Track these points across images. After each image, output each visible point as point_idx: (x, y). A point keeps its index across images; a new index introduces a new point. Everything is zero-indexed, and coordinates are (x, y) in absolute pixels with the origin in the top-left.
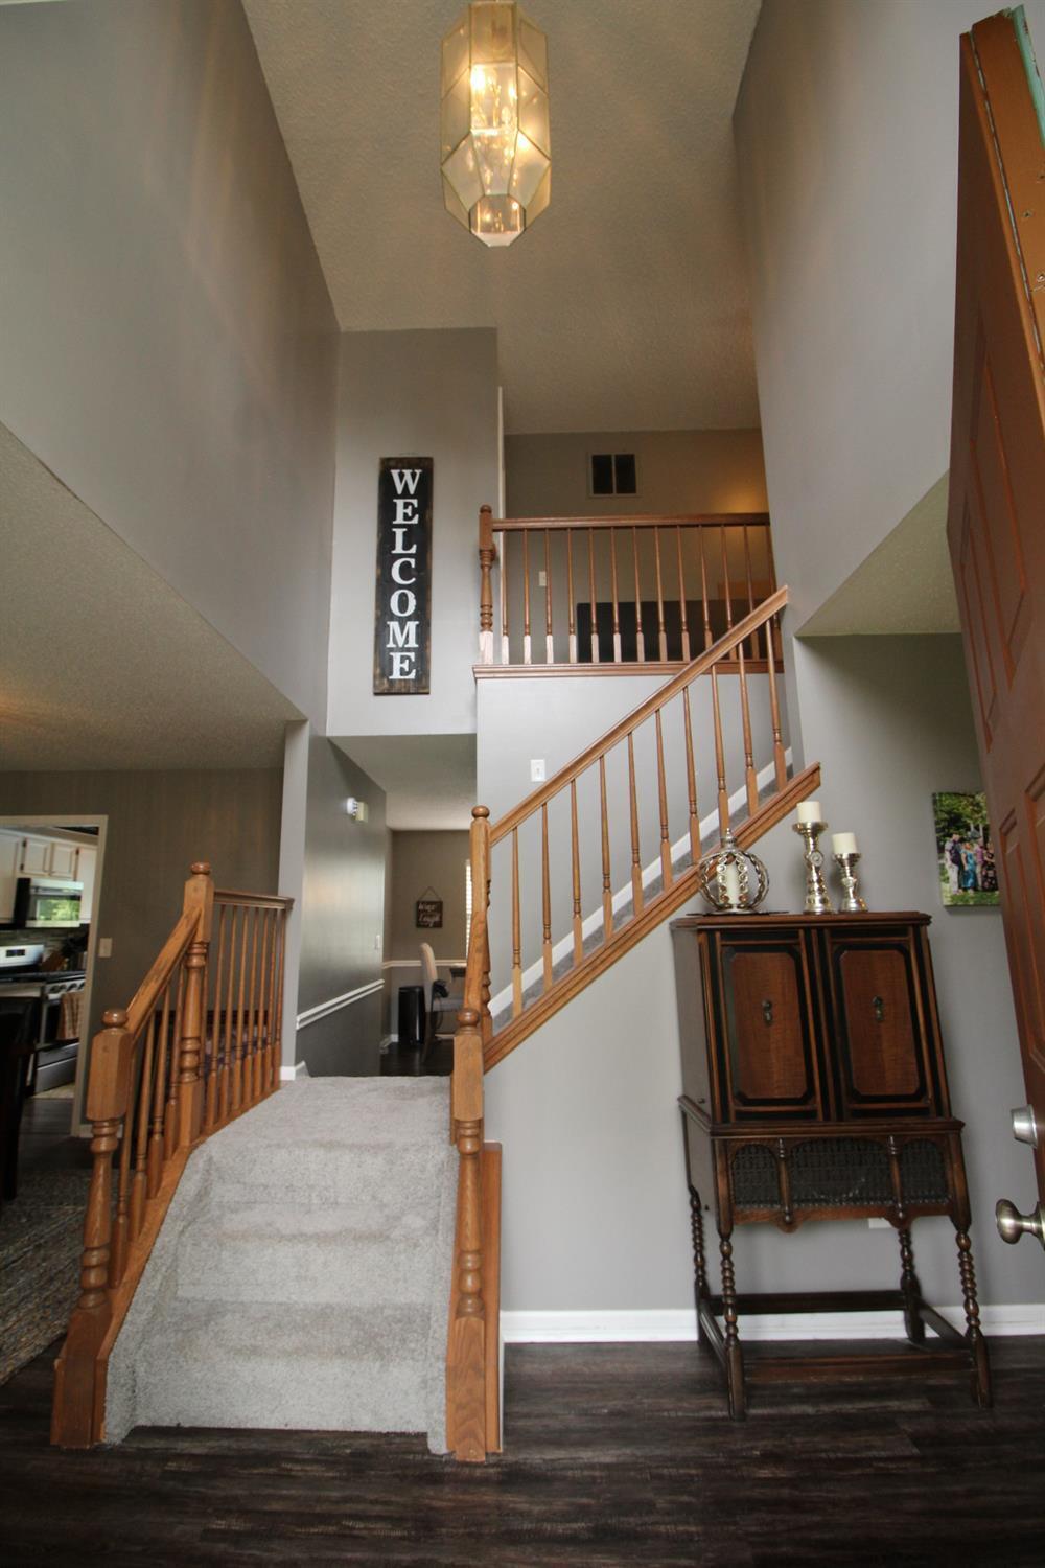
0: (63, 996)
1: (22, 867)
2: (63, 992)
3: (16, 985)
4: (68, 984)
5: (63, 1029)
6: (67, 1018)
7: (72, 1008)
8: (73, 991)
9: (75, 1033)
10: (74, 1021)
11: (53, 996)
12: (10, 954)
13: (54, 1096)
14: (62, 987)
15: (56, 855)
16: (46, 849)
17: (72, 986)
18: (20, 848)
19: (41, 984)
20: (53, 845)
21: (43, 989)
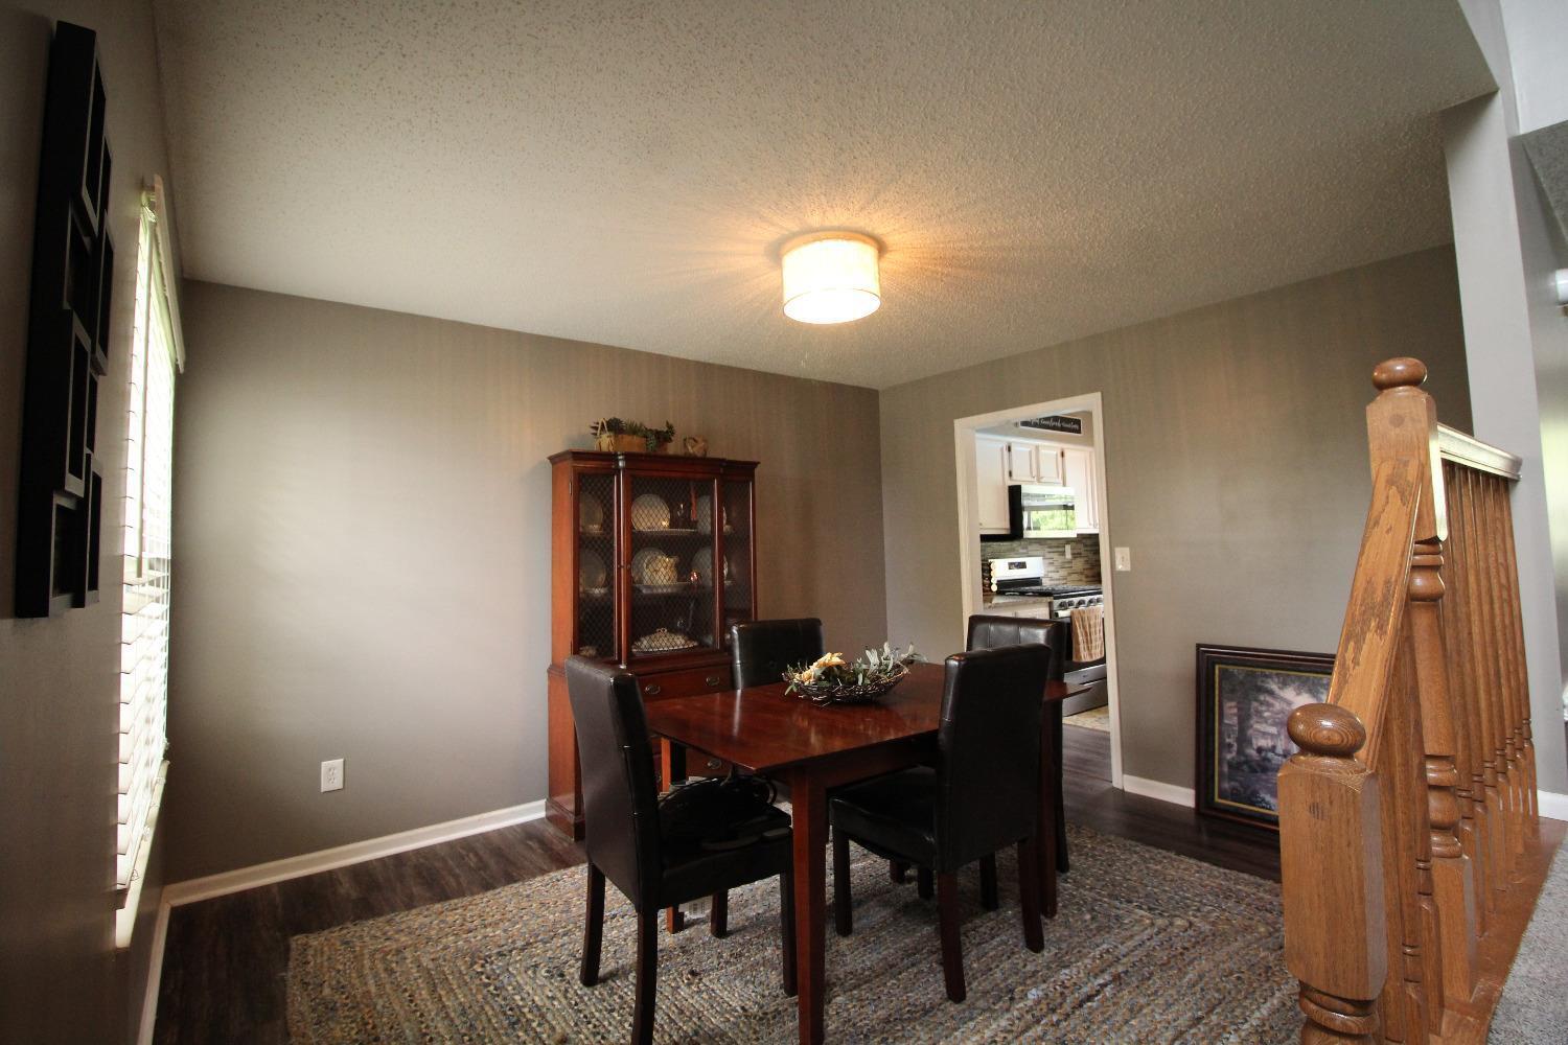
0: (1072, 613)
1: (1010, 474)
2: (1071, 608)
3: (1021, 599)
4: (1076, 600)
5: (1078, 651)
6: (1080, 638)
7: (1084, 627)
8: (1081, 608)
9: (1091, 655)
10: (1088, 642)
11: (1062, 614)
12: (1011, 566)
13: (1080, 724)
14: (1071, 604)
15: (1042, 458)
16: (1030, 452)
17: (1080, 603)
18: (1006, 452)
19: (1049, 599)
20: (1037, 447)
21: (1050, 604)
